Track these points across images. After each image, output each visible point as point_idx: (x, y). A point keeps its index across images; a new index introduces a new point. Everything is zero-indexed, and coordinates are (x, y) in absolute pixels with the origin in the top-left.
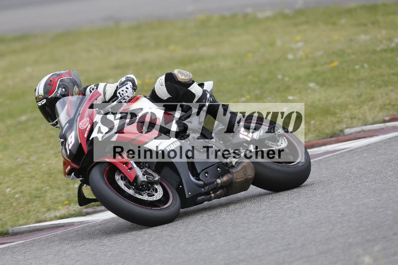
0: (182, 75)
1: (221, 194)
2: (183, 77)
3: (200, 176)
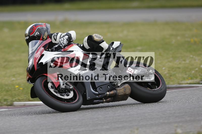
0: (97, 37)
1: (109, 100)
2: (97, 39)
3: (98, 89)
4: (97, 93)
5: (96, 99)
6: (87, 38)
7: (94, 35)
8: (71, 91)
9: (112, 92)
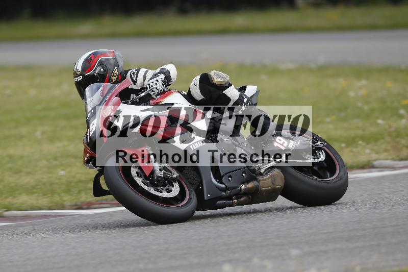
2: (219, 80)
3: (223, 178)
4: (223, 186)
5: (221, 198)
6: (198, 78)
7: (212, 73)
8: (175, 182)
9: (250, 185)
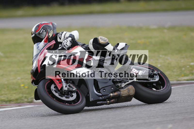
2: (102, 41)
4: (100, 94)
7: (99, 38)
9: (116, 94)
